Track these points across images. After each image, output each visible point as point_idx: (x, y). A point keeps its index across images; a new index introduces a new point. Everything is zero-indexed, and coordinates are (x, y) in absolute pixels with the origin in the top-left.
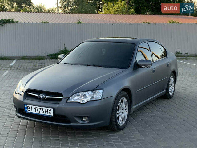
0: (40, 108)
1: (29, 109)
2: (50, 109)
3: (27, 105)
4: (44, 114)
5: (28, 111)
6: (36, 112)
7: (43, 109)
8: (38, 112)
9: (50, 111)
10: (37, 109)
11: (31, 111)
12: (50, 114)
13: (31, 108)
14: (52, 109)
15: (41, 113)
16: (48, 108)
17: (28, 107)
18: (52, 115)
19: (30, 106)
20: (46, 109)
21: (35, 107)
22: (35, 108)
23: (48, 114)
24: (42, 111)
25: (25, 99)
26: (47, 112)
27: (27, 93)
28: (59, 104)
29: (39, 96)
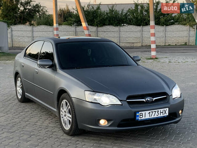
0: (156, 111)
1: (141, 116)
2: (165, 109)
3: (140, 113)
4: (159, 116)
5: (139, 119)
6: (150, 117)
7: (158, 111)
8: (153, 117)
9: (165, 111)
10: (151, 113)
11: (144, 118)
12: (165, 115)
13: (144, 115)
14: (168, 108)
15: (156, 116)
16: (163, 109)
18: (167, 114)
19: (143, 112)
20: (162, 110)
21: (149, 111)
22: (150, 113)
23: (163, 115)
24: (157, 114)
25: (130, 107)
26: (162, 114)
27: (127, 100)
28: (168, 102)
29: (146, 100)
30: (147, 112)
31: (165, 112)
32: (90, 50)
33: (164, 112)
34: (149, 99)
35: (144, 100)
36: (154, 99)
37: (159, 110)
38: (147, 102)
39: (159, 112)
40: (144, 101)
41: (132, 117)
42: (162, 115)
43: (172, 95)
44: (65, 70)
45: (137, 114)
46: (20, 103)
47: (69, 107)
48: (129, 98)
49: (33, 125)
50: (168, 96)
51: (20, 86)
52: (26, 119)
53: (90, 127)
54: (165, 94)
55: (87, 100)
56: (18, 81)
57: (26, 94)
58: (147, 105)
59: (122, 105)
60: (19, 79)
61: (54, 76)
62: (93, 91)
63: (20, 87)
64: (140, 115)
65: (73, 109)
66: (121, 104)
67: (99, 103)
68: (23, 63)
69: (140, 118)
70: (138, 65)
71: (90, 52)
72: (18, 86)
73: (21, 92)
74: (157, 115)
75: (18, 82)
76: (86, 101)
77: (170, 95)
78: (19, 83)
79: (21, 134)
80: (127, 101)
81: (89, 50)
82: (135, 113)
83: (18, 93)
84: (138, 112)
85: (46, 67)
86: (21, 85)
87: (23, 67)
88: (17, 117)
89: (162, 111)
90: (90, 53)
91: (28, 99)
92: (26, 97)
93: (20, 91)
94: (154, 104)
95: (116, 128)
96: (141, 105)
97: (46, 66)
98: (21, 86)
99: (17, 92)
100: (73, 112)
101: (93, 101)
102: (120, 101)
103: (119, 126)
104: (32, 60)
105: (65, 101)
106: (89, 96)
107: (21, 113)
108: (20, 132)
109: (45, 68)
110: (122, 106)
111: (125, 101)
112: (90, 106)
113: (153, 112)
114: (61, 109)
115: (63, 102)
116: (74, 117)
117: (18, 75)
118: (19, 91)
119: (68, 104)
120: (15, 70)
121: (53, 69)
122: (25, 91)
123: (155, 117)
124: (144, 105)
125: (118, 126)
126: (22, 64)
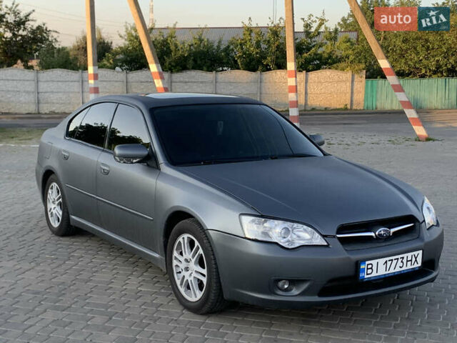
0: (398, 259)
1: (370, 271)
2: (416, 253)
3: (367, 263)
4: (404, 268)
5: (366, 276)
6: (387, 272)
7: (403, 258)
8: (392, 271)
9: (416, 258)
10: (389, 263)
11: (374, 274)
12: (416, 265)
13: (374, 268)
14: (421, 251)
15: (398, 269)
16: (413, 253)
17: (370, 266)
18: (420, 264)
19: (374, 262)
20: (409, 255)
21: (385, 260)
22: (386, 262)
23: (413, 267)
24: (400, 264)
25: (346, 250)
26: (409, 263)
27: (338, 236)
28: (419, 237)
29: (377, 233)
30: (382, 261)
31: (416, 260)
32: (222, 122)
33: (414, 259)
34: (382, 232)
35: (373, 234)
36: (393, 230)
37: (405, 255)
38: (379, 239)
39: (405, 261)
40: (372, 237)
41: (351, 273)
42: (409, 267)
43: (424, 221)
44: (180, 168)
45: (362, 267)
46: (57, 238)
47: (201, 251)
48: (342, 229)
49: (106, 290)
50: (417, 224)
51: (57, 200)
52: (85, 275)
53: (253, 297)
54: (411, 218)
55: (248, 236)
56: (52, 188)
57: (73, 217)
58: (378, 245)
59: (327, 246)
60: (55, 185)
61: (154, 181)
62: (262, 216)
63: (57, 202)
64: (368, 269)
65: (212, 256)
66: (326, 244)
67: (276, 243)
68: (65, 151)
69: (367, 274)
70: (324, 155)
71: (221, 126)
72: (51, 201)
73: (61, 213)
74: (400, 267)
75: (50, 191)
76: (245, 238)
77: (421, 221)
78: (53, 194)
79: (86, 313)
80: (339, 238)
81: (219, 122)
82: (357, 264)
83: (50, 216)
84: (364, 261)
85: (134, 161)
86: (59, 198)
87: (66, 158)
88: (61, 270)
89: (409, 259)
90: (221, 130)
91: (77, 228)
92: (71, 224)
93: (55, 210)
94: (392, 242)
95: (316, 299)
96: (368, 245)
97: (135, 158)
98: (61, 200)
99: (49, 213)
100: (213, 262)
101: (260, 239)
102: (324, 236)
103: (322, 293)
104: (90, 145)
105: (186, 236)
106: (250, 227)
107: (67, 261)
108: (82, 307)
109: (132, 163)
110: (327, 249)
111: (334, 237)
112: (255, 249)
113: (392, 260)
114: (175, 254)
115: (180, 239)
116: (214, 274)
117: (52, 176)
118: (54, 212)
119: (197, 243)
120: (44, 166)
121: (148, 165)
122: (70, 210)
123: (396, 270)
124: (373, 245)
125: (320, 295)
126: (64, 153)
